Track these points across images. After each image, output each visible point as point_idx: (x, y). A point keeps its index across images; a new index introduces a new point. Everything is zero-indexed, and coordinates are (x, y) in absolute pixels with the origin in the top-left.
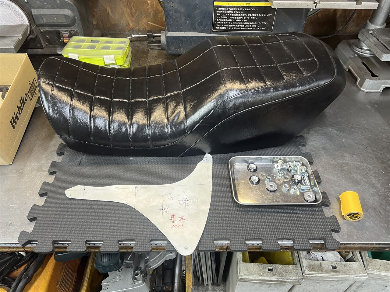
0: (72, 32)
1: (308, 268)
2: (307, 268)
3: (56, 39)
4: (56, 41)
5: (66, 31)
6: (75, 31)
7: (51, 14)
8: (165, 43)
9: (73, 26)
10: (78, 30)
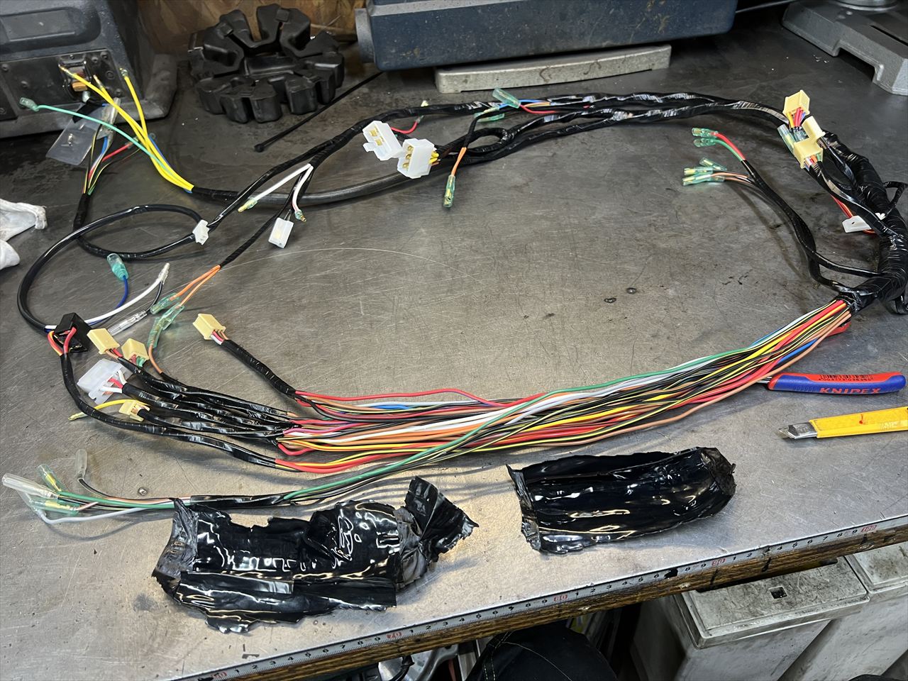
0: (94, 58)
1: (877, 570)
2: (874, 571)
3: (49, 86)
4: (52, 92)
5: (74, 58)
6: (103, 53)
7: (27, 10)
8: (371, 39)
9: (94, 39)
10: (111, 51)
